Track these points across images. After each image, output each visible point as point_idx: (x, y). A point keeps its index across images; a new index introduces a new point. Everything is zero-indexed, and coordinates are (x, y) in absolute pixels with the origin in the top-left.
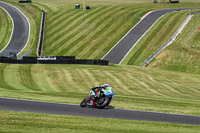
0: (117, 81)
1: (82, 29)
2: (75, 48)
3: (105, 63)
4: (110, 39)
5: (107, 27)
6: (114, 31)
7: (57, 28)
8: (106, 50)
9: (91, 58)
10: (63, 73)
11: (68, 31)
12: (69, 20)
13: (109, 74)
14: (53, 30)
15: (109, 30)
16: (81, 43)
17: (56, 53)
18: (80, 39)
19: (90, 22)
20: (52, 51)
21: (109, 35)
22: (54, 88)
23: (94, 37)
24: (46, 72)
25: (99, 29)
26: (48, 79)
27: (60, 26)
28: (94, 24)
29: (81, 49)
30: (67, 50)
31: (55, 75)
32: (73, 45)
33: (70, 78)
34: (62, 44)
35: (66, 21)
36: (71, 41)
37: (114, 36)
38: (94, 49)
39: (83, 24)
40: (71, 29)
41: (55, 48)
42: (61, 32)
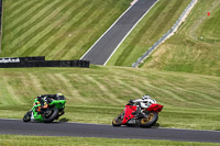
0: (102, 87)
1: (52, 20)
2: (45, 46)
3: (85, 64)
4: (91, 32)
5: (86, 16)
6: (95, 22)
7: (19, 19)
8: (86, 47)
9: (67, 58)
10: (29, 79)
11: (34, 23)
12: (34, 8)
13: (90, 78)
14: (14, 23)
15: (90, 20)
16: (52, 39)
17: (19, 53)
18: (51, 34)
19: (64, 10)
20: (13, 51)
21: (90, 26)
22: (18, 100)
23: (70, 30)
24: (6, 78)
25: (75, 19)
26: (9, 88)
27: (24, 16)
28: (68, 13)
29: (52, 47)
30: (34, 48)
31: (19, 83)
32: (41, 41)
33: (38, 86)
34: (26, 40)
35: (31, 11)
36: (38, 37)
37: (96, 28)
38: (70, 46)
39: (54, 13)
40: (39, 20)
41: (18, 47)
42: (25, 25)
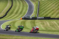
1: (53, 7)
2: (50, 14)
9: (56, 17)
10: (46, 23)
11: (48, 8)
12: (48, 4)
14: (42, 8)
17: (44, 16)
18: (52, 11)
19: (56, 4)
20: (42, 15)
22: (43, 28)
24: (40, 22)
26: (41, 25)
27: (45, 6)
29: (52, 14)
30: (48, 15)
31: (43, 24)
33: (49, 25)
34: (46, 12)
35: (47, 4)
36: (49, 11)
38: (57, 14)
39: (53, 5)
40: (49, 7)
41: (43, 14)
42: (45, 8)
